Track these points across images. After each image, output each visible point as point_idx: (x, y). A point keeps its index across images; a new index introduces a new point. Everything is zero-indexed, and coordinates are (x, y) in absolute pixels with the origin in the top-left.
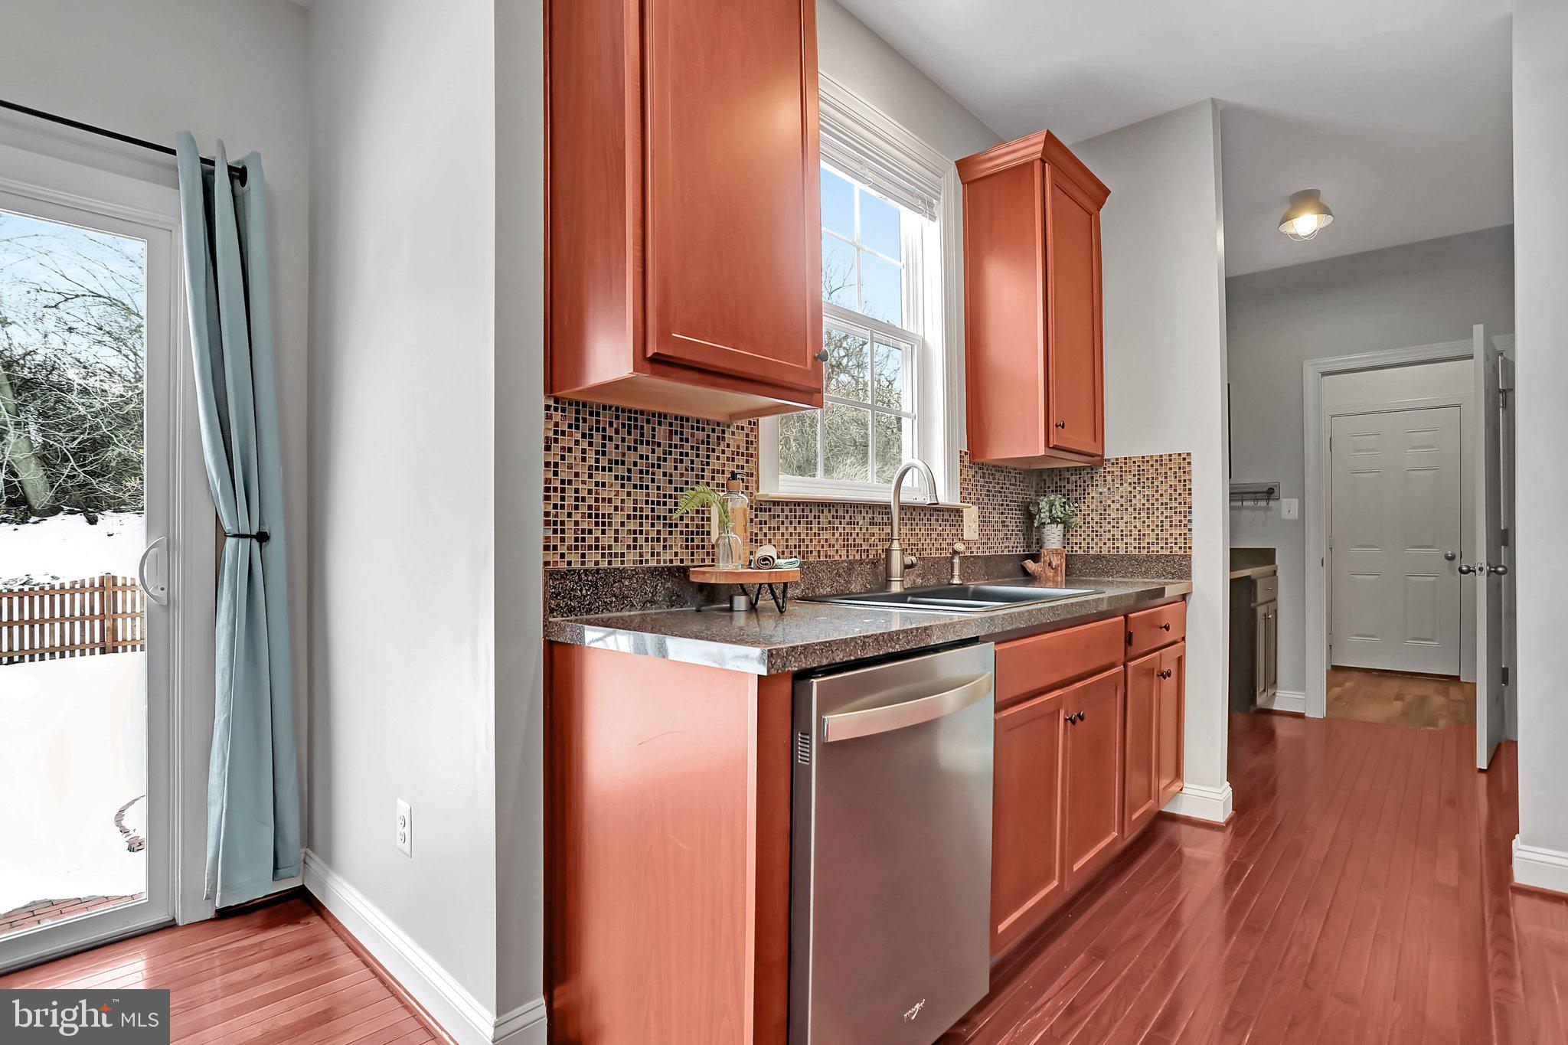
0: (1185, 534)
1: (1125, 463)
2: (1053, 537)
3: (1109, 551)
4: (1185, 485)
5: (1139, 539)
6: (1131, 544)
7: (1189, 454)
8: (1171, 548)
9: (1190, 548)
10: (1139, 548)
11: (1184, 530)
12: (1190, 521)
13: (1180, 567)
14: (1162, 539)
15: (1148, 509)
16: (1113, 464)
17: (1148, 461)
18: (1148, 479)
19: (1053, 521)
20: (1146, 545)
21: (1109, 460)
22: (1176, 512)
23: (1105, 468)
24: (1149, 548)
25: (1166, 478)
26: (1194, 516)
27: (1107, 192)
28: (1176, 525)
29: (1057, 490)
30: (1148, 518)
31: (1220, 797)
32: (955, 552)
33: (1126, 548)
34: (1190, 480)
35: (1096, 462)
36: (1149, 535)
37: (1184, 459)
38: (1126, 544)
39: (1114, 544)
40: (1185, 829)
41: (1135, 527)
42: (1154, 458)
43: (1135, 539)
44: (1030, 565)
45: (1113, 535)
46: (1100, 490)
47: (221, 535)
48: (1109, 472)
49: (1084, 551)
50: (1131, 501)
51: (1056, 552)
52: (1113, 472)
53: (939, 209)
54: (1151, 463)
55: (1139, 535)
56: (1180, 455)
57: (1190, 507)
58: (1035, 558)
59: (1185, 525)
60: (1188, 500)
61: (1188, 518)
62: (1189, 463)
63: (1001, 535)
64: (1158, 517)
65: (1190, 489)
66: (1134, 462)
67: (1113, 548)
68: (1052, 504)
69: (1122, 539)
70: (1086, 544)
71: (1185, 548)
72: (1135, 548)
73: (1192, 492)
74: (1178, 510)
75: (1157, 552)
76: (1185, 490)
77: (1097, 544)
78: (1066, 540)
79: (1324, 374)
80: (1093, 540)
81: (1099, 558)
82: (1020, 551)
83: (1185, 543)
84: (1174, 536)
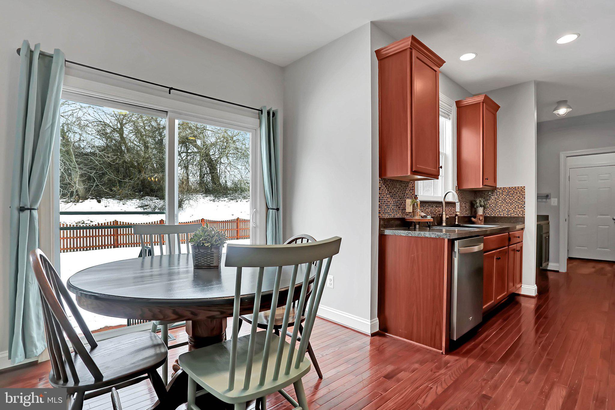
0: (523, 210)
1: (504, 189)
2: (480, 211)
3: (498, 215)
4: (523, 196)
5: (508, 212)
6: (505, 213)
7: (524, 187)
8: (518, 214)
9: (524, 214)
10: (508, 214)
11: (522, 209)
12: (524, 207)
13: (521, 220)
14: (515, 212)
15: (511, 203)
16: (499, 189)
17: (511, 189)
18: (511, 194)
19: (481, 206)
20: (510, 214)
21: (498, 188)
22: (520, 204)
23: (497, 190)
24: (511, 214)
25: (517, 194)
26: (526, 205)
27: (499, 107)
28: (520, 208)
29: (481, 197)
30: (511, 205)
31: (534, 288)
32: (456, 215)
33: (504, 214)
34: (525, 194)
35: (494, 189)
36: (511, 210)
37: (523, 188)
38: (504, 213)
39: (499, 213)
40: (522, 298)
41: (507, 208)
42: (513, 188)
43: (506, 212)
44: (473, 219)
45: (499, 211)
46: (495, 197)
47: (268, 209)
48: (498, 192)
49: (490, 215)
50: (505, 200)
51: (481, 215)
52: (499, 192)
53: (451, 116)
54: (512, 189)
55: (508, 211)
56: (521, 187)
57: (524, 203)
58: (475, 217)
59: (523, 208)
60: (524, 200)
61: (524, 206)
62: (524, 189)
63: (465, 210)
64: (514, 205)
65: (525, 197)
66: (507, 189)
67: (499, 214)
68: (480, 201)
69: (502, 212)
70: (490, 213)
71: (523, 214)
72: (506, 214)
73: (525, 198)
74: (521, 203)
75: (514, 216)
76: (523, 197)
77: (494, 213)
78: (484, 212)
79: (567, 157)
80: (492, 212)
81: (494, 217)
82: (469, 215)
83: (523, 213)
84: (519, 211)
